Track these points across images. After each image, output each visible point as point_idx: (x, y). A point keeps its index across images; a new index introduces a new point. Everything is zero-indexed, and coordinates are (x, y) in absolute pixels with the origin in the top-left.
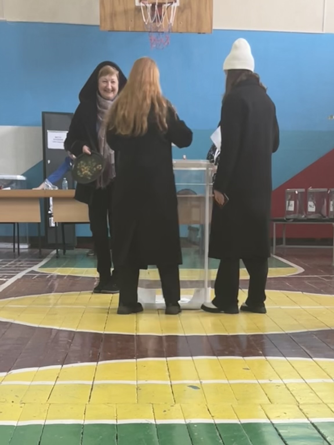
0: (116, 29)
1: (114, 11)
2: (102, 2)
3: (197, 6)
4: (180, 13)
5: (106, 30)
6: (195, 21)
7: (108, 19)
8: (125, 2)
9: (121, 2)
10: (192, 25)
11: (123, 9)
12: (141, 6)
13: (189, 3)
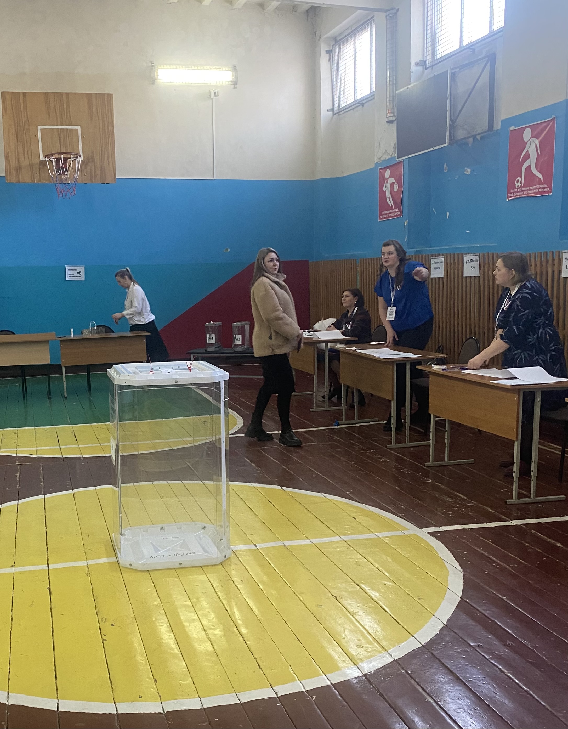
0: (21, 181)
1: (20, 166)
2: (7, 158)
3: (100, 160)
4: (84, 166)
5: (12, 182)
6: (98, 173)
7: (14, 172)
8: (30, 157)
9: (26, 157)
10: (96, 176)
11: (28, 163)
12: (46, 161)
13: (93, 157)
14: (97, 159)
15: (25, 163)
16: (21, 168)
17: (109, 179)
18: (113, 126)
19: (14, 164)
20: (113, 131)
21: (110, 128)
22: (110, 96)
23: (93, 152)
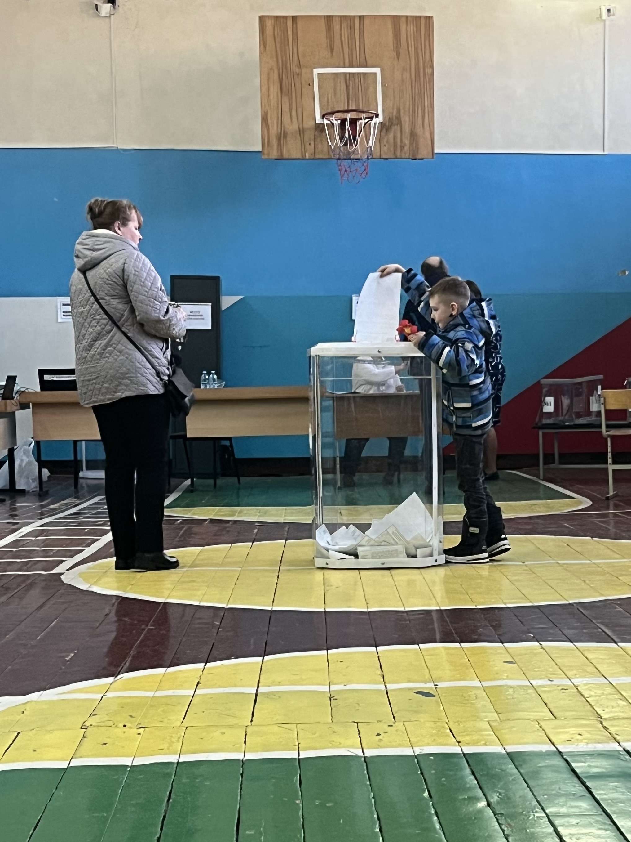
0: (285, 156)
1: (284, 131)
2: (265, 120)
3: (409, 121)
4: (384, 131)
5: (270, 157)
6: (407, 142)
7: (274, 142)
8: (300, 118)
9: (295, 119)
10: (402, 148)
11: (297, 128)
12: (324, 124)
13: (398, 118)
14: (406, 120)
15: (292, 127)
16: (285, 136)
17: (423, 152)
18: (432, 67)
19: (274, 130)
20: (432, 74)
21: (429, 71)
22: (429, 19)
23: (399, 111)
